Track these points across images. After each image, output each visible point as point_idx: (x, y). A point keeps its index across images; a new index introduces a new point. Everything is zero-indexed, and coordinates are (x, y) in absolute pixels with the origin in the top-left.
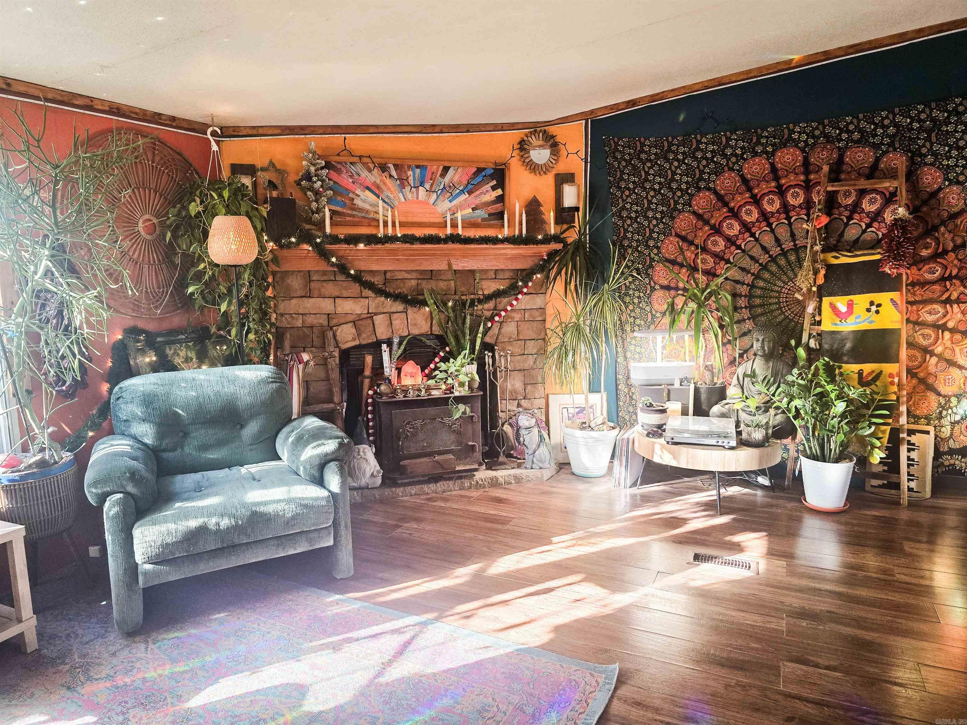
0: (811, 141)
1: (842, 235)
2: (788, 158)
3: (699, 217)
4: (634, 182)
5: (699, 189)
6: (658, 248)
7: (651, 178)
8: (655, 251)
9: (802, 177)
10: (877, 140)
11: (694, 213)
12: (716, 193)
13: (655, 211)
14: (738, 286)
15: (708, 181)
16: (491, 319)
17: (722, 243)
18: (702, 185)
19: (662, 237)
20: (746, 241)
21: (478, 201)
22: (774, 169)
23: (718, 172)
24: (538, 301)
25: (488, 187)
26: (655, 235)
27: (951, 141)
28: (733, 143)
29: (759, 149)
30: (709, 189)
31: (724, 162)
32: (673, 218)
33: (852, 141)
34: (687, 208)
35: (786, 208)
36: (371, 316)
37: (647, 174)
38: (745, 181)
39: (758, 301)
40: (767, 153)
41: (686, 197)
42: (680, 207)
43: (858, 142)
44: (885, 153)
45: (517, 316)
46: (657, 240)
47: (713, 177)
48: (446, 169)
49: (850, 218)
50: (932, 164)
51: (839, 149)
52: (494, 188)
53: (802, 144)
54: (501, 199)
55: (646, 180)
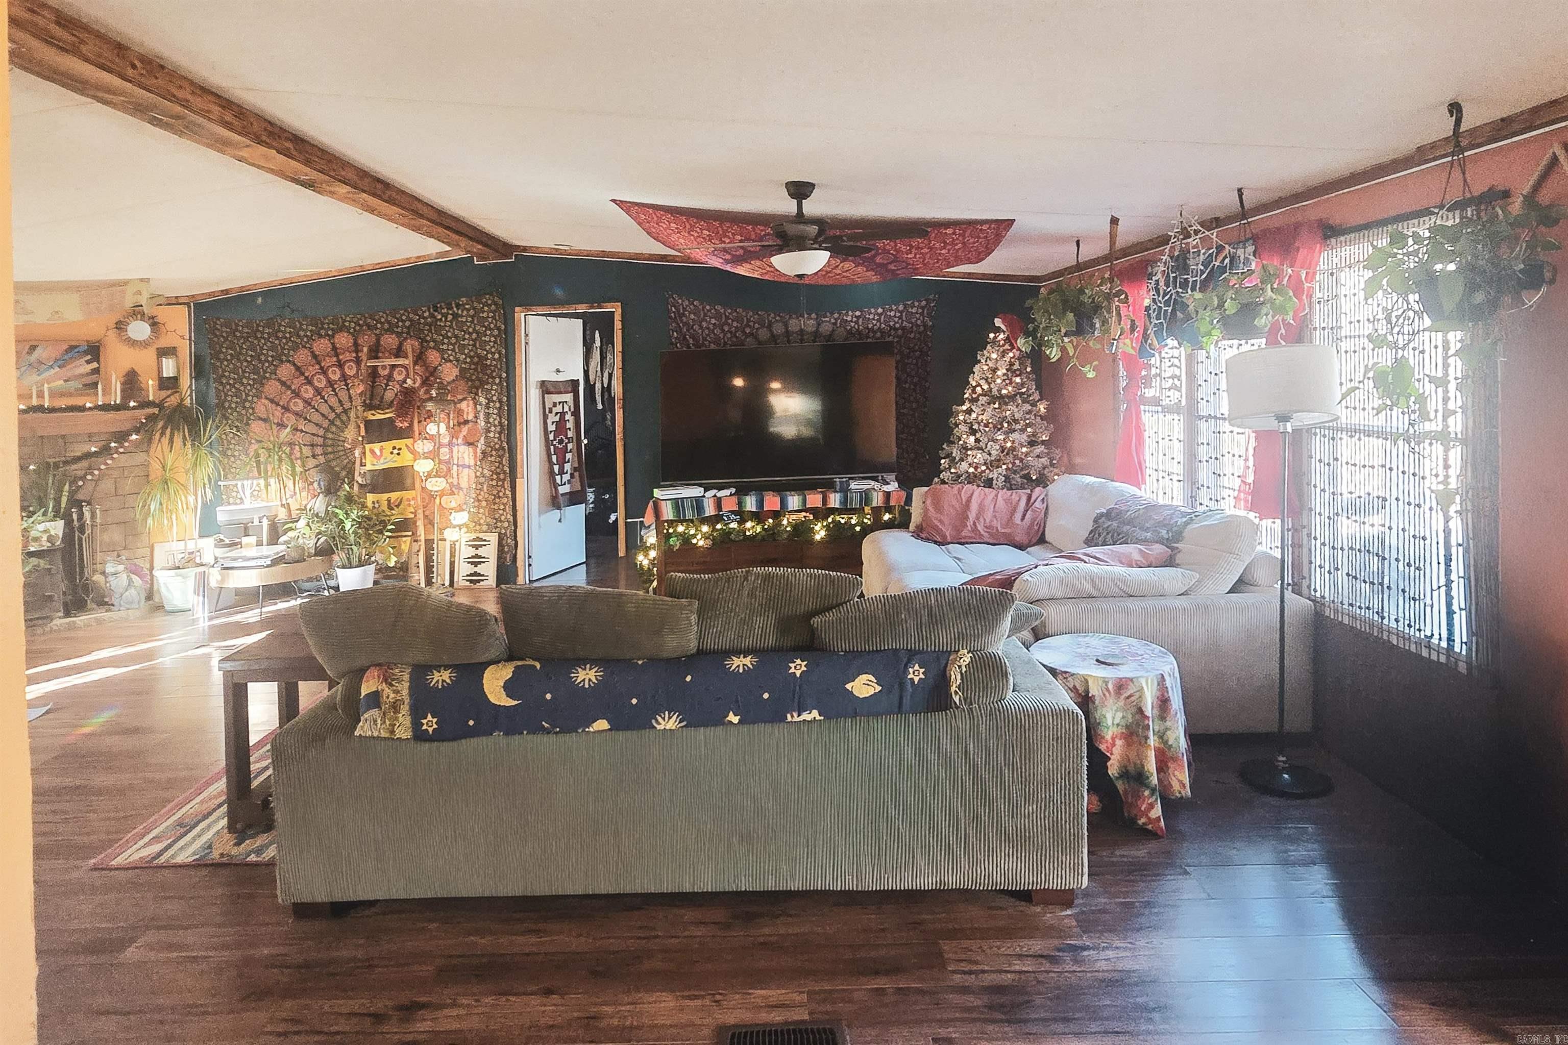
0: (358, 328)
1: (382, 398)
2: (344, 340)
3: (283, 383)
4: (231, 354)
5: (282, 362)
6: (253, 409)
7: (244, 351)
8: (251, 411)
9: (354, 355)
10: (399, 330)
11: (279, 380)
12: (294, 365)
13: (249, 379)
14: (315, 438)
15: (288, 355)
16: (83, 478)
17: (301, 404)
18: (284, 358)
19: (255, 399)
20: (317, 402)
21: (69, 374)
22: (334, 348)
23: (295, 348)
24: (141, 457)
25: (83, 361)
26: (250, 398)
27: (443, 332)
28: (304, 327)
29: (323, 332)
30: (289, 361)
31: (299, 341)
32: (262, 385)
33: (385, 330)
34: (273, 377)
35: (344, 378)
37: (241, 348)
38: (315, 356)
39: (330, 449)
40: (328, 335)
41: (272, 367)
42: (267, 375)
43: (388, 330)
44: (406, 339)
45: (113, 474)
46: (252, 402)
47: (291, 353)
48: (33, 348)
49: (387, 385)
50: (434, 348)
51: (376, 335)
52: (88, 362)
53: (352, 330)
54: (96, 371)
55: (240, 353)
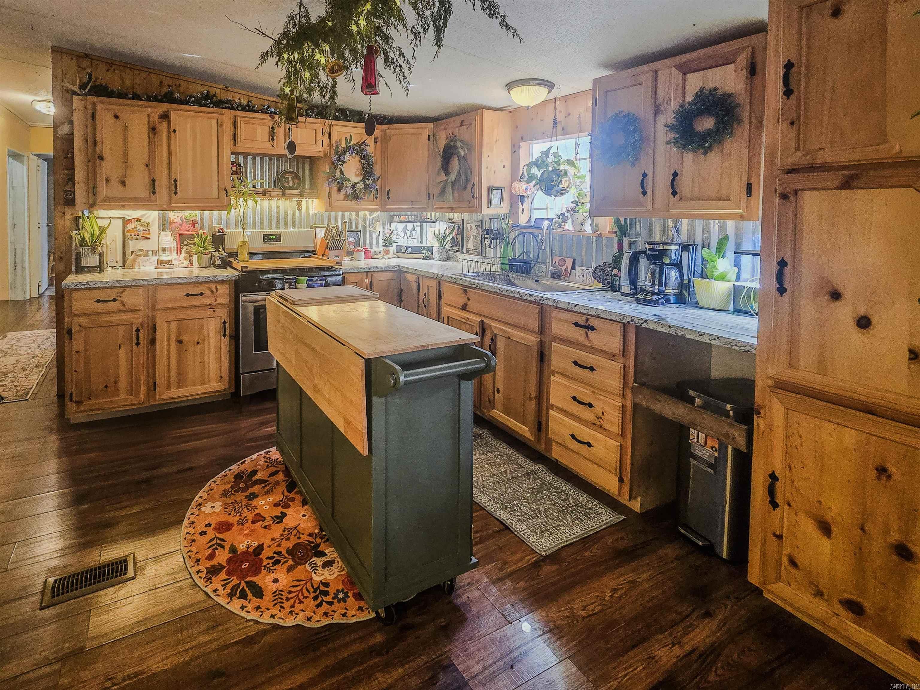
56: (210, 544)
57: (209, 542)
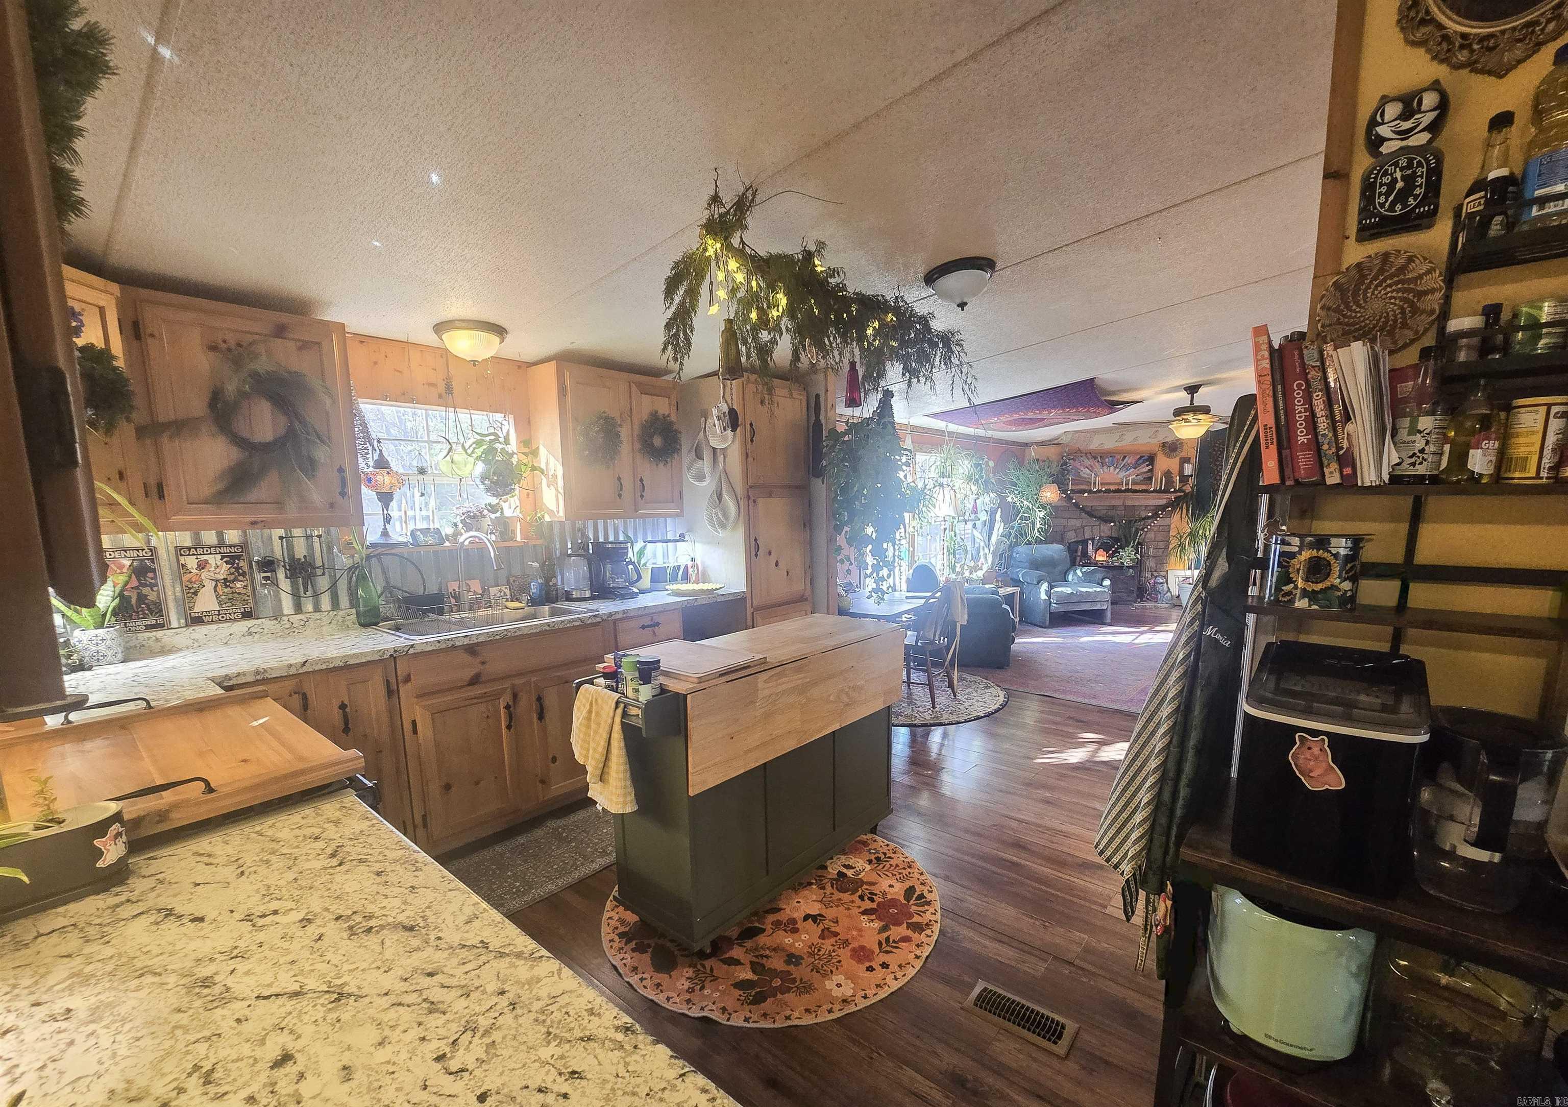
16: (1143, 530)
21: (1139, 472)
24: (1166, 521)
25: (1145, 465)
36: (1083, 527)
45: (1156, 529)
48: (1125, 457)
52: (1148, 465)
54: (1151, 470)
56: (894, 950)
57: (891, 952)
